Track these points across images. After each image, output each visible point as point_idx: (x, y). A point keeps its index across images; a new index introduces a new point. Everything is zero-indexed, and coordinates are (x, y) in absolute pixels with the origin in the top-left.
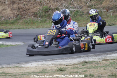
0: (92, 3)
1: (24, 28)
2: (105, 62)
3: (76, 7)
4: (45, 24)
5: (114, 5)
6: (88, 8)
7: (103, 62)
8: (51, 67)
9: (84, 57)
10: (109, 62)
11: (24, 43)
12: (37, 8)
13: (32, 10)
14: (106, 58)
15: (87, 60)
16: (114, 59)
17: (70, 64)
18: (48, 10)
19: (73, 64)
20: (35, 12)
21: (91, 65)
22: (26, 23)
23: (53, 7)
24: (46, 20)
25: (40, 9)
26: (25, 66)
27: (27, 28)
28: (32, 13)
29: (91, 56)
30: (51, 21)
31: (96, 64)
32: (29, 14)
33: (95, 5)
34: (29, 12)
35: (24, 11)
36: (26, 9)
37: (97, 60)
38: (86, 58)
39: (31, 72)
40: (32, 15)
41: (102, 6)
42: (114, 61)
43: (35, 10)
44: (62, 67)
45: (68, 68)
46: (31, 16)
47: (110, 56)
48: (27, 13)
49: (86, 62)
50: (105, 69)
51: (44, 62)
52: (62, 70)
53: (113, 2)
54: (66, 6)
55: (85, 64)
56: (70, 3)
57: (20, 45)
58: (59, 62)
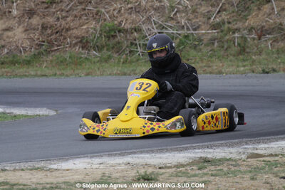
0: (223, 16)
1: (55, 75)
2: (253, 161)
3: (183, 26)
4: (107, 65)
5: (275, 23)
6: (212, 29)
7: (249, 160)
8: (123, 171)
9: (202, 147)
10: (264, 161)
11: (56, 111)
12: (88, 28)
13: (75, 32)
14: (256, 152)
15: (209, 156)
16: (276, 155)
17: (168, 165)
18: (115, 32)
19: (174, 163)
20: (83, 37)
21: (219, 168)
22: (62, 63)
23: (128, 26)
24: (109, 57)
25: (95, 29)
26: (59, 167)
27: (62, 74)
28: (77, 38)
29: (218, 146)
30: (122, 60)
31: (232, 165)
32: (69, 40)
33: (229, 23)
34: (70, 37)
35: (57, 32)
36: (63, 30)
37: (233, 156)
38: (206, 150)
39: (72, 181)
40: (76, 44)
41: (247, 24)
42: (276, 158)
43: (84, 31)
44: (150, 170)
45: (163, 173)
46: (74, 46)
47: (266, 146)
48: (65, 38)
49: (207, 161)
50: (252, 179)
51: (106, 160)
52: (148, 180)
53: (273, 16)
54: (160, 22)
55: (206, 164)
56: (169, 17)
57: (46, 116)
58: (143, 158)
